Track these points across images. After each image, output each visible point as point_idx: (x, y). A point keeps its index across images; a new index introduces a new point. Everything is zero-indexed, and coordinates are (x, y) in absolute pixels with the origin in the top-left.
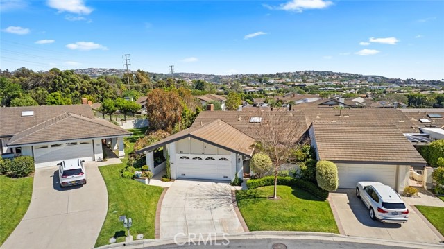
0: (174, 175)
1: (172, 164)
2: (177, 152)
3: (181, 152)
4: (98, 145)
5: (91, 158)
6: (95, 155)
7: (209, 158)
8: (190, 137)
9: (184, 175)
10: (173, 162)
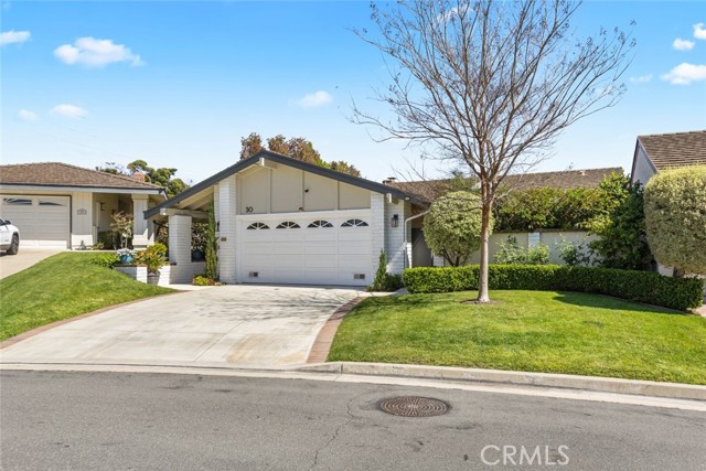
0: (225, 270)
1: (224, 239)
2: (239, 212)
3: (249, 210)
4: (82, 212)
5: (65, 243)
6: (73, 236)
7: (317, 224)
8: (263, 161)
9: (256, 274)
10: (224, 236)
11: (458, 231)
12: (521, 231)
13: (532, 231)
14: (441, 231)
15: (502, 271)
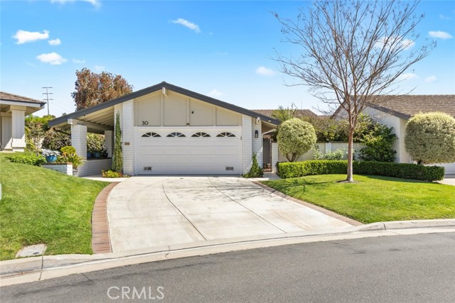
0: (128, 166)
1: (127, 144)
2: (136, 124)
3: (145, 124)
7: (198, 134)
8: (164, 89)
9: (150, 169)
10: (127, 141)
11: (305, 142)
12: (322, 142)
13: (328, 142)
14: (295, 141)
15: (324, 164)
